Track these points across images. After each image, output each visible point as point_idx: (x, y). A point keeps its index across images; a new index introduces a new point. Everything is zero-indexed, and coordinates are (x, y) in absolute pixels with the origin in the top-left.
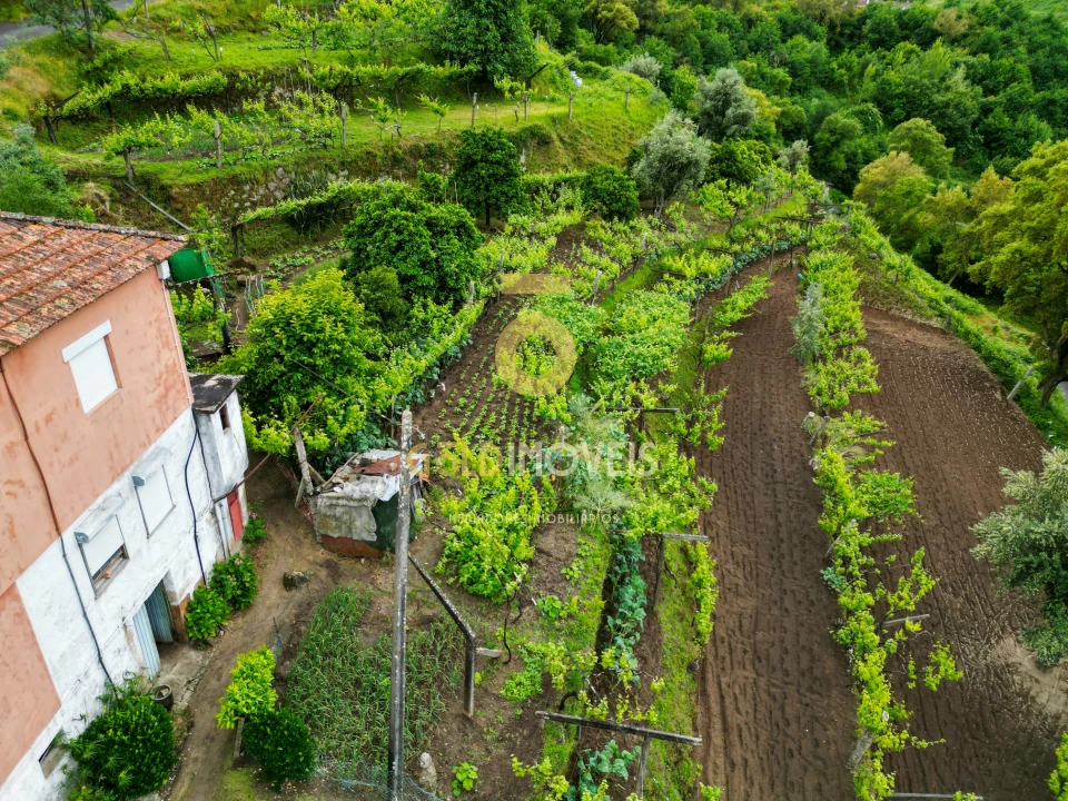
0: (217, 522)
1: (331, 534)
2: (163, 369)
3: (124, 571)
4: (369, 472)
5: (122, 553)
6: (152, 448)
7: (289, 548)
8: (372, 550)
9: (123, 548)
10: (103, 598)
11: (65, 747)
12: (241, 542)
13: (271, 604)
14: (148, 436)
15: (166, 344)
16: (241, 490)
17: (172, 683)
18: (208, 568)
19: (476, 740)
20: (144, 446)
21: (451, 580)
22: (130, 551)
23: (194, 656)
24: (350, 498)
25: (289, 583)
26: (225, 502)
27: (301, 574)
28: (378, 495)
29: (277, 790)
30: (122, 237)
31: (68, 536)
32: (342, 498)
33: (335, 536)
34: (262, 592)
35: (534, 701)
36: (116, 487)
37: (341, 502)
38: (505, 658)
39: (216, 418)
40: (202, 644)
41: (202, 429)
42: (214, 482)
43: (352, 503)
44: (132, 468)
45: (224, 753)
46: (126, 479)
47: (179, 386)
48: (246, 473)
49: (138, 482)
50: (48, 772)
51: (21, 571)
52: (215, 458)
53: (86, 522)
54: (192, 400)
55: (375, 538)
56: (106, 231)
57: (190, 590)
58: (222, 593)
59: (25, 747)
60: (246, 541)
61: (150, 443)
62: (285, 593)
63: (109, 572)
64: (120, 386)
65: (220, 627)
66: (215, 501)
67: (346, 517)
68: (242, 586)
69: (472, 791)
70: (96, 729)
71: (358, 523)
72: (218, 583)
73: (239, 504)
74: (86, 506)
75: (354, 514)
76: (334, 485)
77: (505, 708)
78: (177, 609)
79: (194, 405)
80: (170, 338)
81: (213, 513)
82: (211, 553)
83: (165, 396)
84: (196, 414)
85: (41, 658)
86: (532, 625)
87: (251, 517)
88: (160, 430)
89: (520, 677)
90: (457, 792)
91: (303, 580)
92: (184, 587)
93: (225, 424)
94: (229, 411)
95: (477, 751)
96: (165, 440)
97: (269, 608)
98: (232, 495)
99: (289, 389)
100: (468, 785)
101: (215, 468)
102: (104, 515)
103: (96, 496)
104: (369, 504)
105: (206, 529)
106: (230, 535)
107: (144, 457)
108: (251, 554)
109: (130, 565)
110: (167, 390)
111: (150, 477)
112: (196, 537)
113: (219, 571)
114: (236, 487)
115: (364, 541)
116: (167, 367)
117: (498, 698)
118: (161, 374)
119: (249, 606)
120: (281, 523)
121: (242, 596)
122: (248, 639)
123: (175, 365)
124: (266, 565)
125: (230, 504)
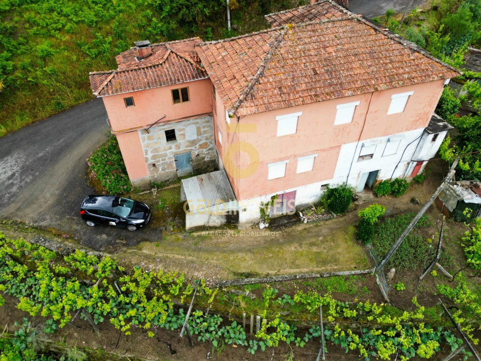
0: (408, 167)
1: (440, 198)
2: (423, 112)
3: (369, 160)
4: (473, 189)
5: (371, 156)
6: (401, 133)
7: (425, 192)
8: (448, 214)
9: (372, 154)
10: (359, 163)
11: (328, 188)
12: (412, 178)
13: (403, 202)
14: (402, 129)
15: (430, 105)
16: (425, 163)
17: (361, 197)
18: (394, 178)
19: (414, 285)
20: (399, 132)
21: (463, 245)
22: (374, 156)
23: (371, 196)
24: (455, 192)
25: (413, 200)
26: (415, 163)
27: (419, 202)
28: (464, 199)
29: (357, 239)
30: (440, 66)
31: (361, 143)
32: (453, 190)
33: (440, 200)
34: (404, 197)
35: (444, 298)
36: (382, 138)
37: (451, 191)
38: (451, 280)
39: (431, 136)
40: (376, 195)
41: (424, 137)
42: (415, 155)
43: (454, 194)
44: (390, 136)
45: (356, 221)
46: (386, 138)
47: (425, 120)
48: (430, 159)
49: (389, 140)
50: (322, 190)
51: (344, 144)
52: (421, 148)
53: (367, 142)
54: (427, 126)
55: (452, 211)
56: (437, 62)
57: (384, 179)
58: (392, 187)
59: (321, 180)
60: (414, 179)
61: (401, 132)
62: (409, 202)
63: (365, 158)
64: (404, 111)
65: (384, 195)
66: (412, 161)
67: (449, 197)
68: (399, 190)
69: (398, 291)
70: (336, 190)
71: (451, 202)
72: (393, 184)
73: (420, 167)
74: (370, 138)
75: (452, 198)
76: (456, 184)
77: (433, 289)
78: (377, 181)
79: (426, 128)
80: (433, 104)
81: (408, 164)
82: (398, 174)
83: (417, 121)
84: (425, 131)
85: (336, 165)
86: (475, 284)
87: (422, 174)
88: (407, 130)
89: (448, 289)
90: (394, 287)
91: (417, 203)
92: (383, 177)
93: (434, 139)
94: (439, 137)
95: (411, 287)
96: (407, 133)
97: (401, 202)
98: (420, 163)
99: (476, 142)
100: (398, 289)
101: (419, 151)
102: (373, 143)
103: (375, 137)
104: (459, 199)
105: (402, 167)
106: (410, 174)
107: (396, 135)
108: (412, 184)
109: (372, 160)
110: (419, 119)
111: (393, 141)
112: (397, 166)
113: (397, 180)
114: (424, 161)
115: (448, 209)
116: (425, 112)
117: (434, 285)
118: (421, 113)
119: (396, 197)
120: (431, 183)
121: (397, 192)
122: (387, 204)
123: (428, 112)
124: (413, 190)
125: (417, 165)
